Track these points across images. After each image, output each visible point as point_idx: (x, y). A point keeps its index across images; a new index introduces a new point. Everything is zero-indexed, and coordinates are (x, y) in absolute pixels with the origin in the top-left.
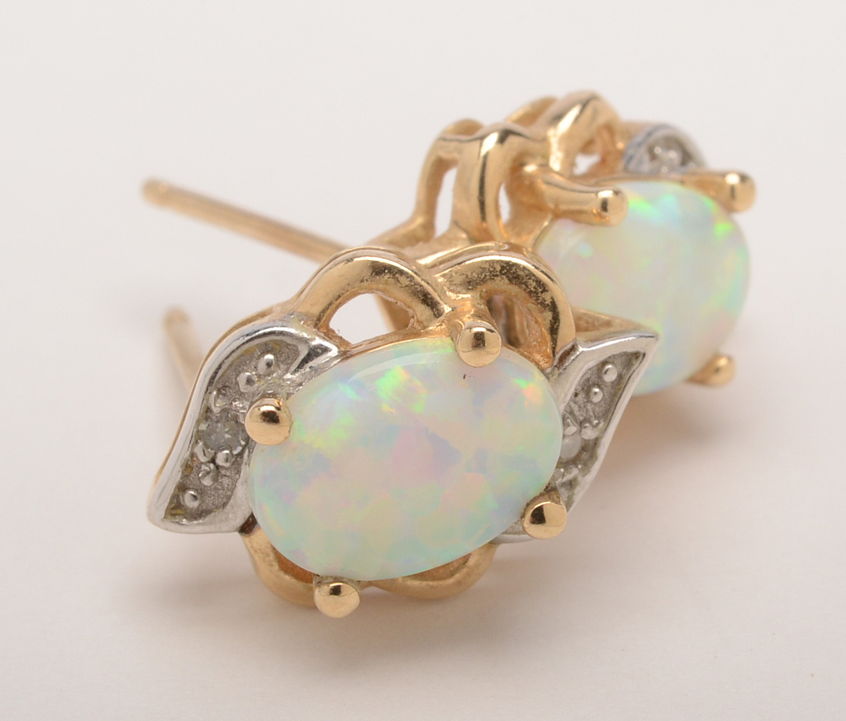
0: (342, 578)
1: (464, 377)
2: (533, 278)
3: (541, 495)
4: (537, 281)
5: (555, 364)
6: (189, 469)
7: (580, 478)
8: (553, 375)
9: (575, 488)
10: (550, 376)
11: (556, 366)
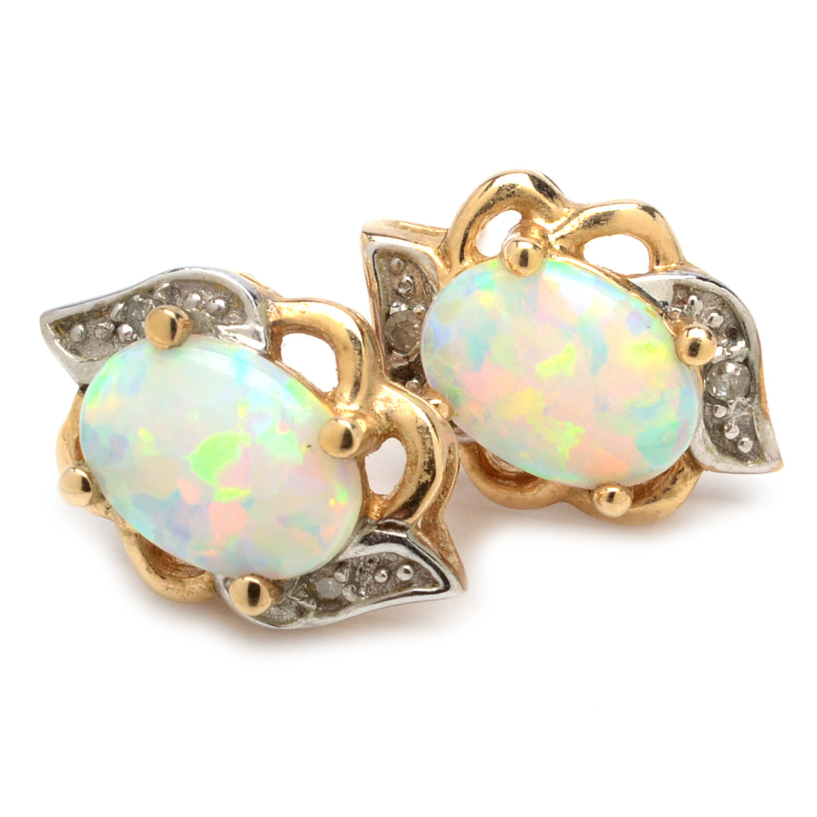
0: (94, 478)
1: (309, 446)
2: (431, 455)
3: (268, 580)
4: (431, 460)
5: (380, 523)
6: (98, 314)
7: (311, 614)
8: (370, 528)
9: (303, 617)
10: (368, 526)
11: (379, 525)
